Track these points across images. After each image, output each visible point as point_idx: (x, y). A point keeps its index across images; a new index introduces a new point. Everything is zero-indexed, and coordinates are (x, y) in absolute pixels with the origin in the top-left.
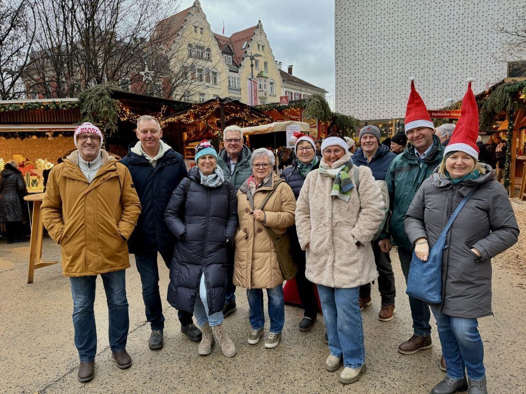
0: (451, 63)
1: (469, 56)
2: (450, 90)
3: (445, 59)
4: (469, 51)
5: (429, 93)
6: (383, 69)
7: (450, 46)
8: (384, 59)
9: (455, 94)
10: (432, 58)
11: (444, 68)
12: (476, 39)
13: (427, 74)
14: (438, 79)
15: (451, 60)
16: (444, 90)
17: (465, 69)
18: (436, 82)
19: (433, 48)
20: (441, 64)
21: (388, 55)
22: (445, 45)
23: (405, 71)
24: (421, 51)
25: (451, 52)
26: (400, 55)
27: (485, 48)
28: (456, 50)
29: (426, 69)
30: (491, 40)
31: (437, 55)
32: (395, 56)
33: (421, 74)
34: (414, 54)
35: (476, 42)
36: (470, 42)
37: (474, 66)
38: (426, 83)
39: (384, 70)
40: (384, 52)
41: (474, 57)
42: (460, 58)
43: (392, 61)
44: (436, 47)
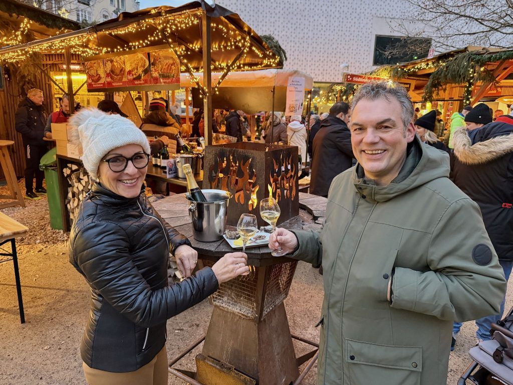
0: (328, 28)
1: (344, 23)
2: (326, 55)
3: (324, 23)
4: (344, 18)
5: (308, 56)
6: (265, 24)
7: (328, 10)
8: (266, 13)
9: (330, 60)
10: (312, 20)
11: (322, 32)
12: (351, 6)
13: (306, 36)
14: (316, 43)
15: (328, 25)
16: (321, 54)
17: (340, 35)
18: (315, 45)
19: (313, 9)
20: (320, 28)
21: (270, 10)
22: (324, 8)
23: (286, 29)
24: (302, 10)
25: (329, 17)
26: (282, 12)
27: (358, 17)
28: (333, 16)
29: (306, 31)
30: (363, 10)
31: (316, 18)
32: (277, 11)
33: (301, 35)
34: (295, 13)
35: (351, 10)
36: (346, 9)
37: (347, 34)
38: (305, 45)
39: (266, 26)
40: (267, 6)
41: (349, 25)
42: (336, 24)
43: (274, 17)
44: (316, 9)
